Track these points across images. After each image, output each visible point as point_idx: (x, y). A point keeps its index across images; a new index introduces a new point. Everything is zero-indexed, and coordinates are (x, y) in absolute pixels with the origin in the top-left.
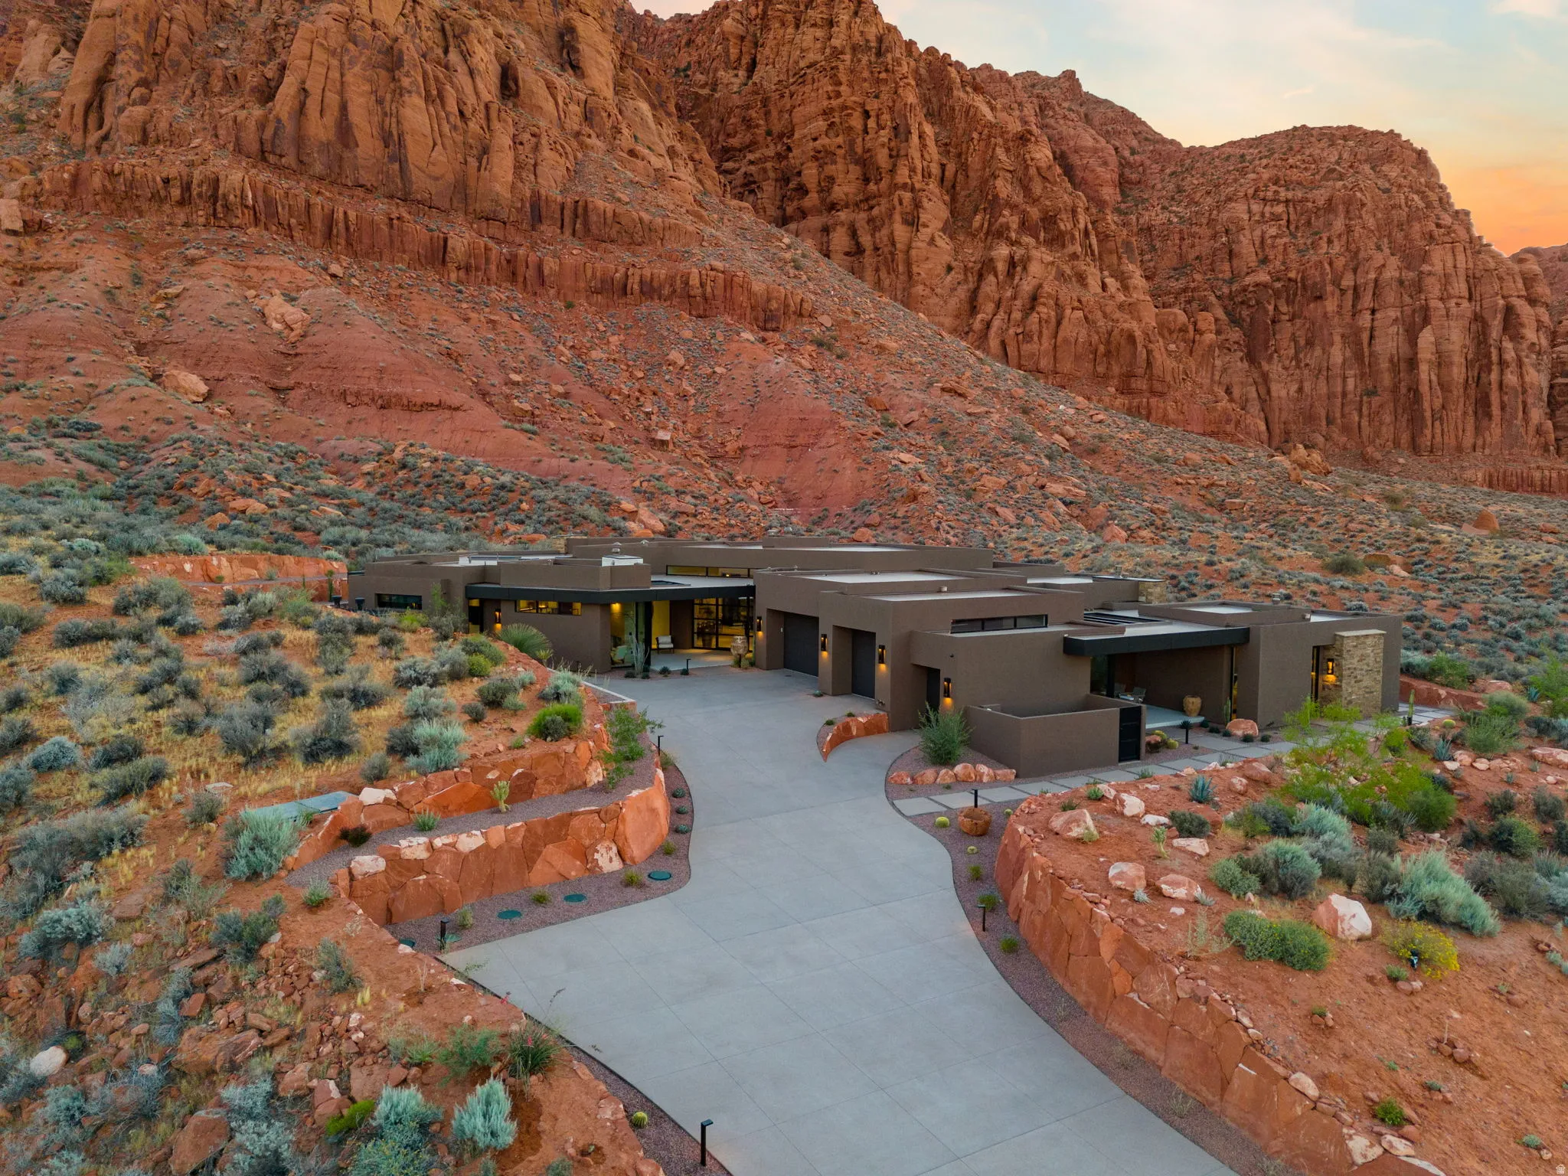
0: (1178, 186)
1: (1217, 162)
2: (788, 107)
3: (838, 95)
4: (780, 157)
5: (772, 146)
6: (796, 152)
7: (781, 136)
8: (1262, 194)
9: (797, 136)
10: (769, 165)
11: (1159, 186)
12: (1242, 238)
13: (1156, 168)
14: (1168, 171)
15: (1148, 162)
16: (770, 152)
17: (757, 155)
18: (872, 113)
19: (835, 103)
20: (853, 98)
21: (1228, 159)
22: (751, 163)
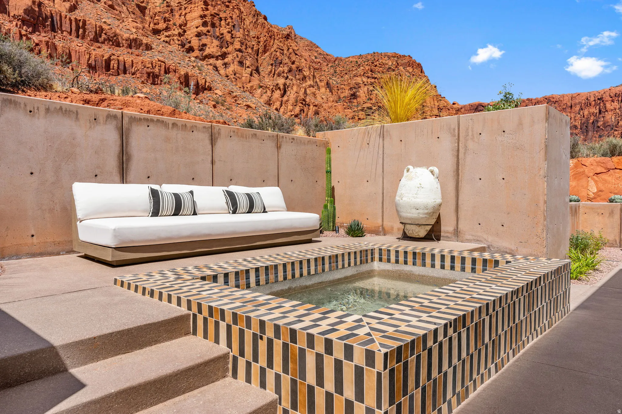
0: (335, 71)
1: (348, 63)
2: (183, 14)
3: (207, 9)
4: (180, 35)
5: (176, 30)
6: (188, 33)
7: (180, 26)
8: (366, 75)
9: (188, 26)
10: (175, 38)
11: (327, 70)
12: (360, 90)
13: (325, 64)
14: (329, 65)
15: (322, 62)
16: (176, 32)
17: (169, 33)
18: (223, 18)
19: (206, 13)
20: (214, 11)
21: (351, 62)
22: (167, 36)
